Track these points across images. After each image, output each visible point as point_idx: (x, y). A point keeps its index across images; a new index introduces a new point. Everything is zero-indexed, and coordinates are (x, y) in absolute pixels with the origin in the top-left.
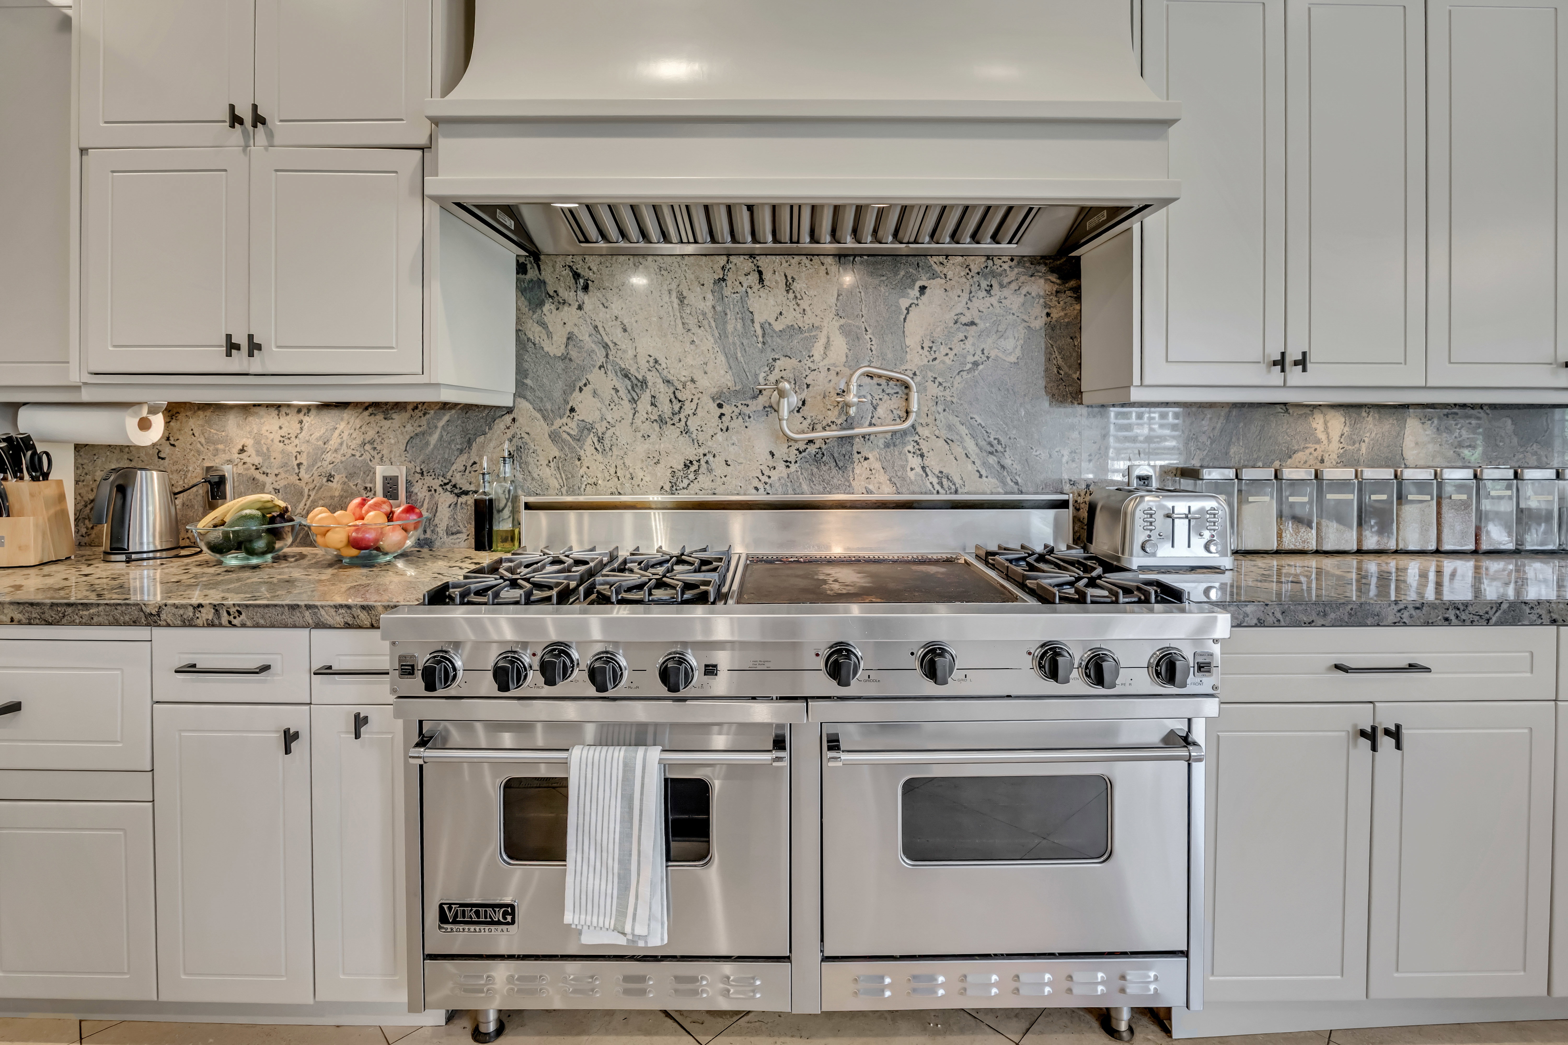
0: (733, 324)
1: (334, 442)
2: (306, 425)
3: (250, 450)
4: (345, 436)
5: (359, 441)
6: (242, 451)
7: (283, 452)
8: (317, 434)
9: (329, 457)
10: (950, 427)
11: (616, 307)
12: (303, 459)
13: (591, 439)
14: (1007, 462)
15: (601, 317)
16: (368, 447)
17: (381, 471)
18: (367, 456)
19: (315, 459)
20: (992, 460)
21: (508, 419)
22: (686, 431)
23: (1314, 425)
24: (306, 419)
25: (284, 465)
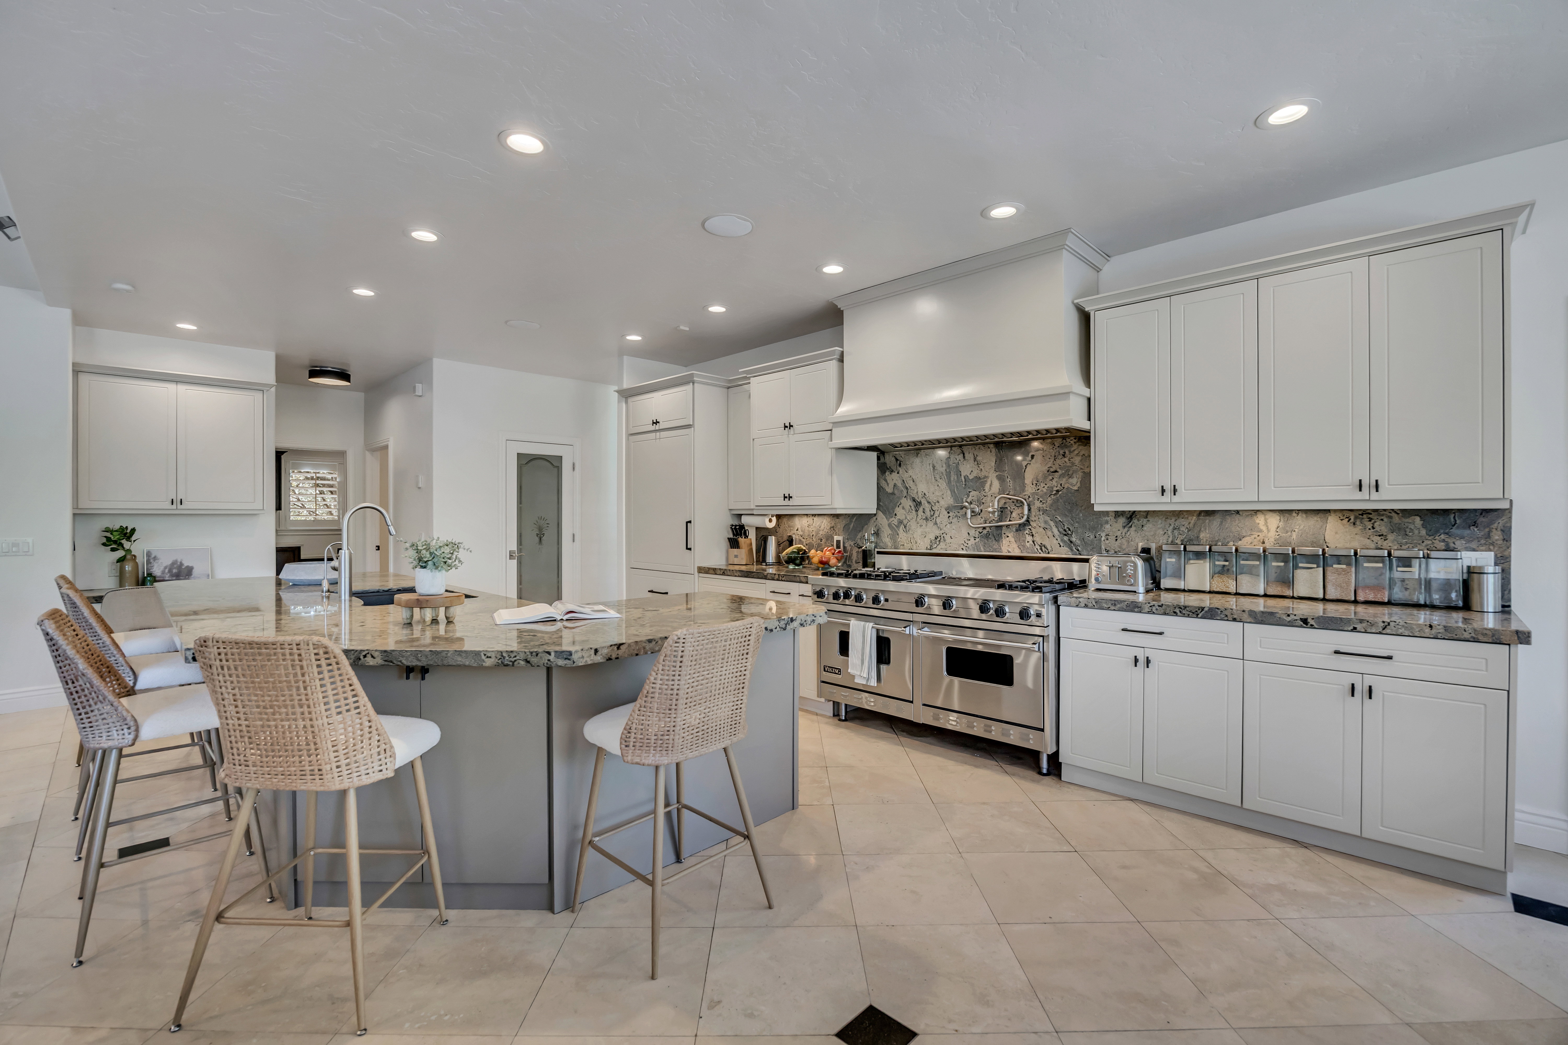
0: (953, 477)
1: (822, 527)
2: (815, 521)
3: (799, 530)
4: (826, 525)
5: (829, 527)
6: (797, 530)
7: (808, 531)
8: (818, 524)
9: (821, 533)
10: (1046, 522)
11: (910, 472)
12: (814, 533)
13: (902, 526)
14: (1074, 539)
15: (905, 476)
16: (832, 529)
17: (836, 538)
18: (832, 533)
19: (817, 533)
20: (1066, 538)
21: (875, 518)
22: (936, 523)
23: (1257, 521)
24: (815, 518)
25: (809, 535)
